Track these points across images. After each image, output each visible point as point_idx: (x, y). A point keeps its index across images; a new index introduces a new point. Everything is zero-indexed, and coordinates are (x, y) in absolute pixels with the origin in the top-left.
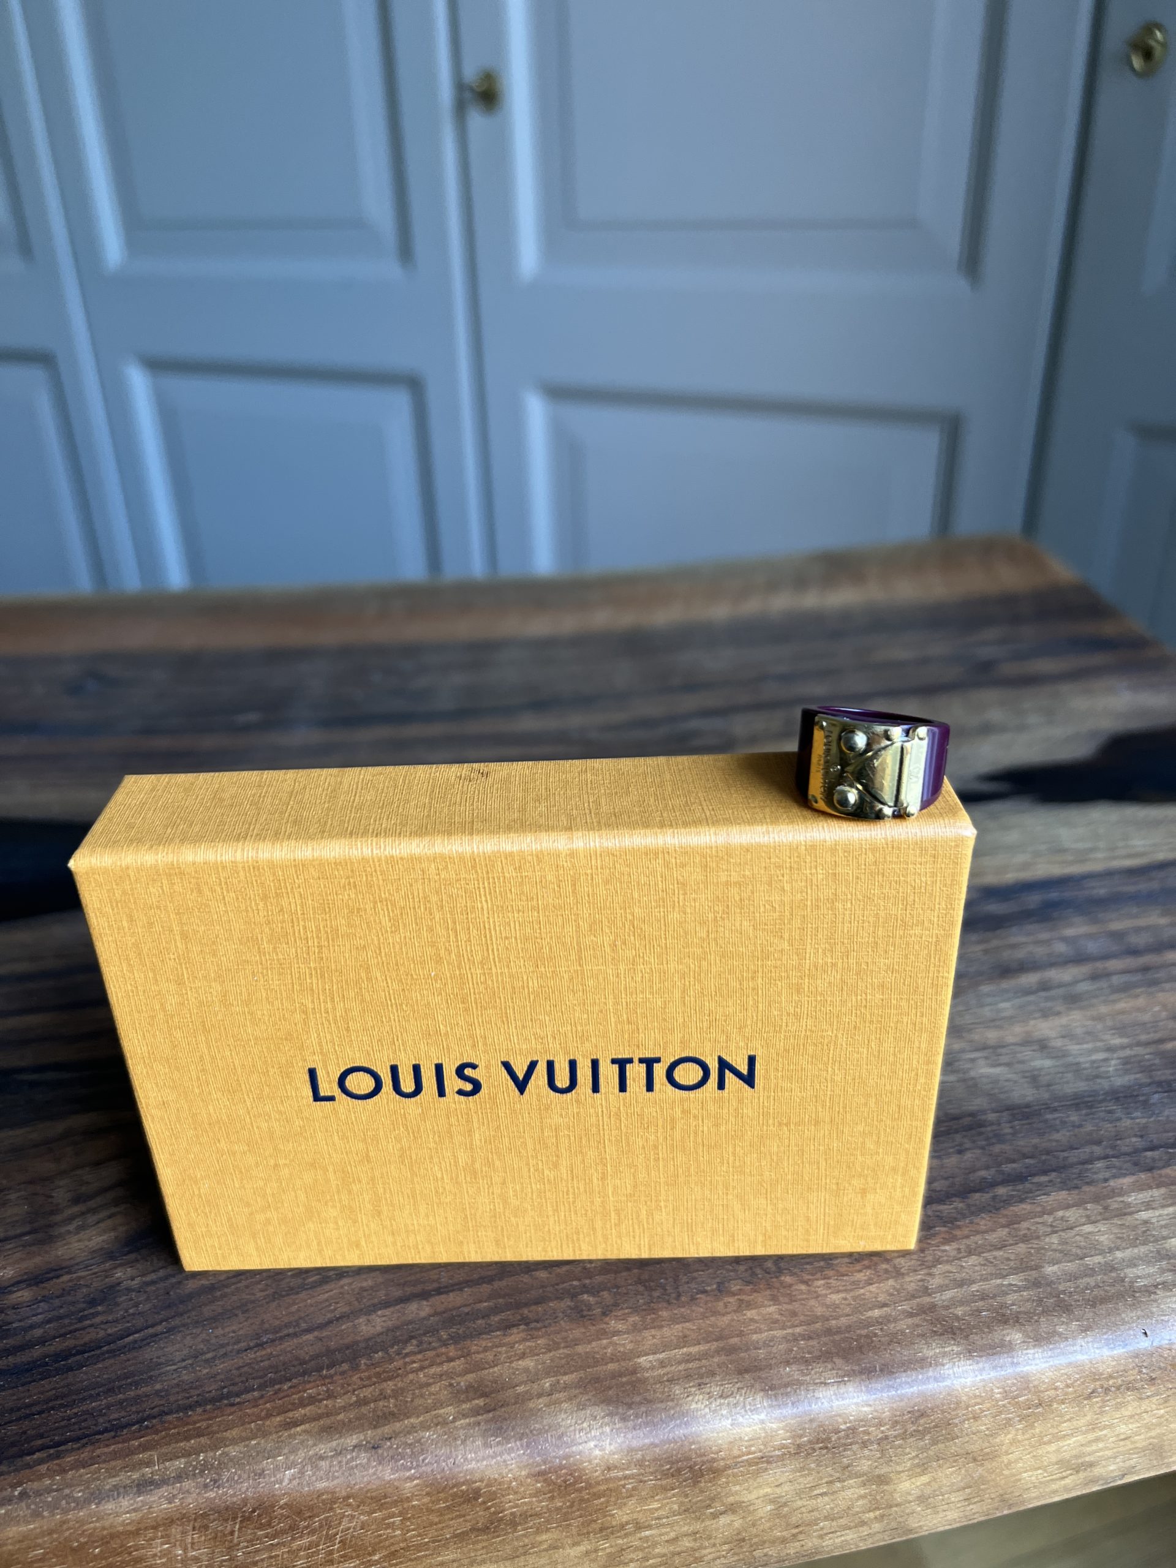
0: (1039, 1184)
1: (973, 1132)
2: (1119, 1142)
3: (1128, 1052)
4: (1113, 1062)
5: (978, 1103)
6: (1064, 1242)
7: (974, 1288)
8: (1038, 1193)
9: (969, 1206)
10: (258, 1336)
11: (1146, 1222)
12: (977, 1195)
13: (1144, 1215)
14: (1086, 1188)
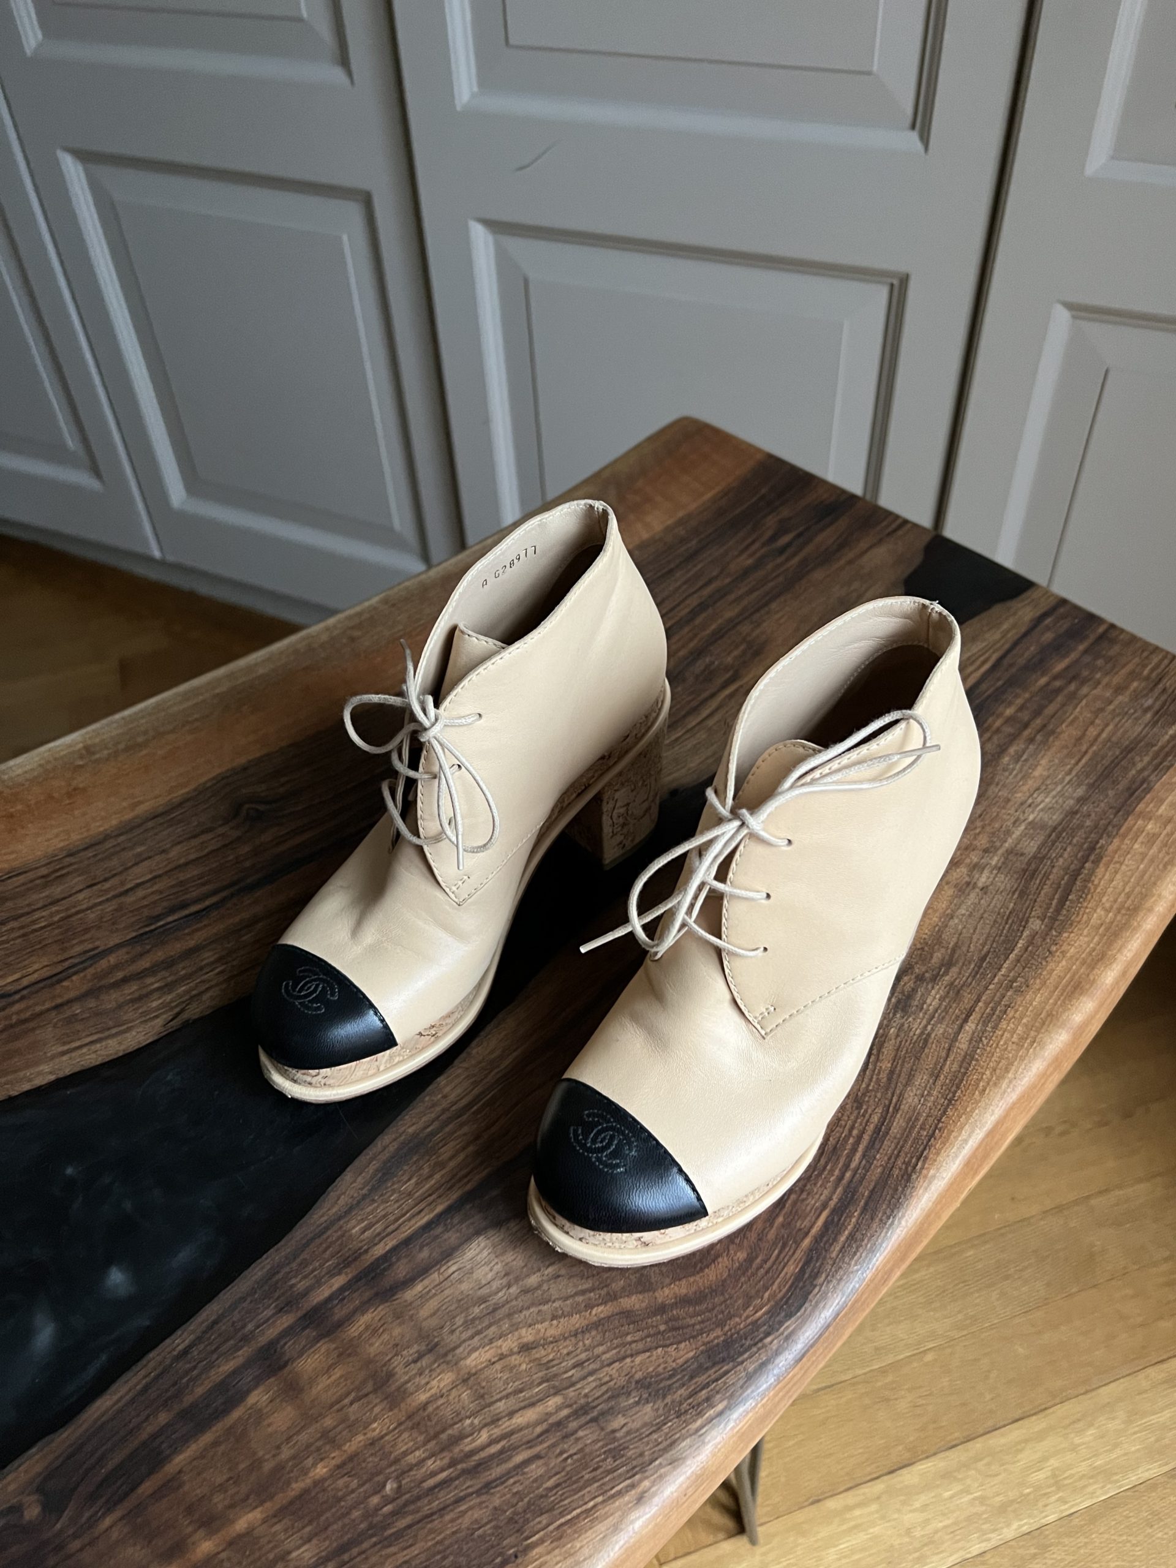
0: (1100, 848)
1: (1061, 839)
2: (1108, 814)
3: (1076, 770)
4: (1074, 779)
6: (1127, 866)
7: (1119, 900)
8: (1104, 851)
9: (1089, 870)
10: (931, 1075)
11: (1142, 843)
12: (1087, 865)
13: (1140, 840)
14: (1115, 841)
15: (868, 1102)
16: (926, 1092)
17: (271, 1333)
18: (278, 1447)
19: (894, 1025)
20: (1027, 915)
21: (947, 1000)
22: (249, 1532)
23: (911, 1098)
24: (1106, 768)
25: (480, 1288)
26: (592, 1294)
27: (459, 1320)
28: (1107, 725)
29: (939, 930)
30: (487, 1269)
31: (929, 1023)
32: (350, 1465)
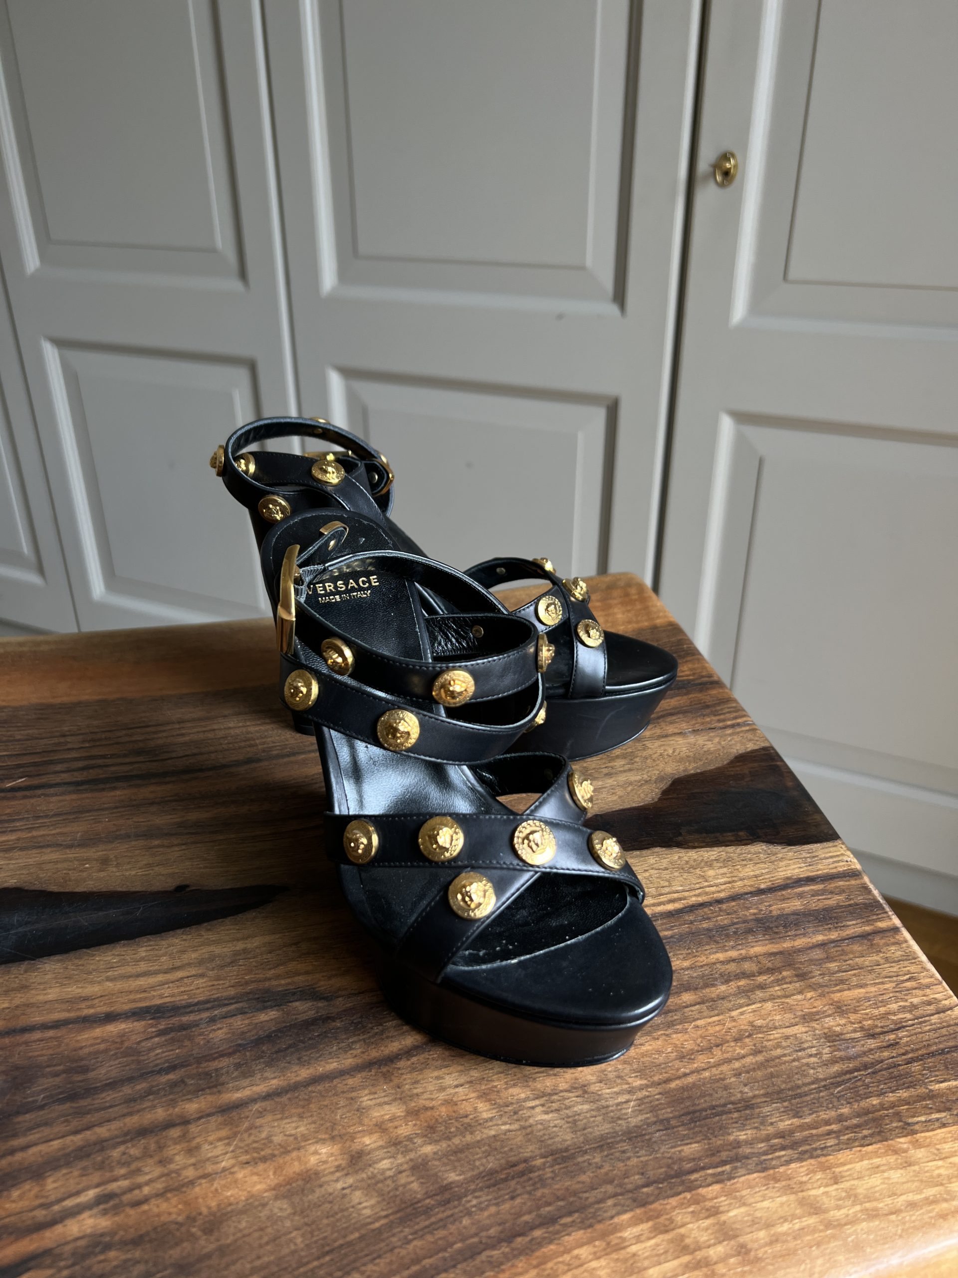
0: (565, 1225)
1: (525, 1178)
2: (626, 1180)
3: (645, 1093)
4: (632, 1104)
5: (530, 1150)
8: (563, 1233)
9: (513, 1250)
11: (634, 1255)
12: (519, 1239)
13: (634, 1249)
20: (358, 1264)
24: (694, 1112)
28: (756, 1052)
29: (232, 1211)
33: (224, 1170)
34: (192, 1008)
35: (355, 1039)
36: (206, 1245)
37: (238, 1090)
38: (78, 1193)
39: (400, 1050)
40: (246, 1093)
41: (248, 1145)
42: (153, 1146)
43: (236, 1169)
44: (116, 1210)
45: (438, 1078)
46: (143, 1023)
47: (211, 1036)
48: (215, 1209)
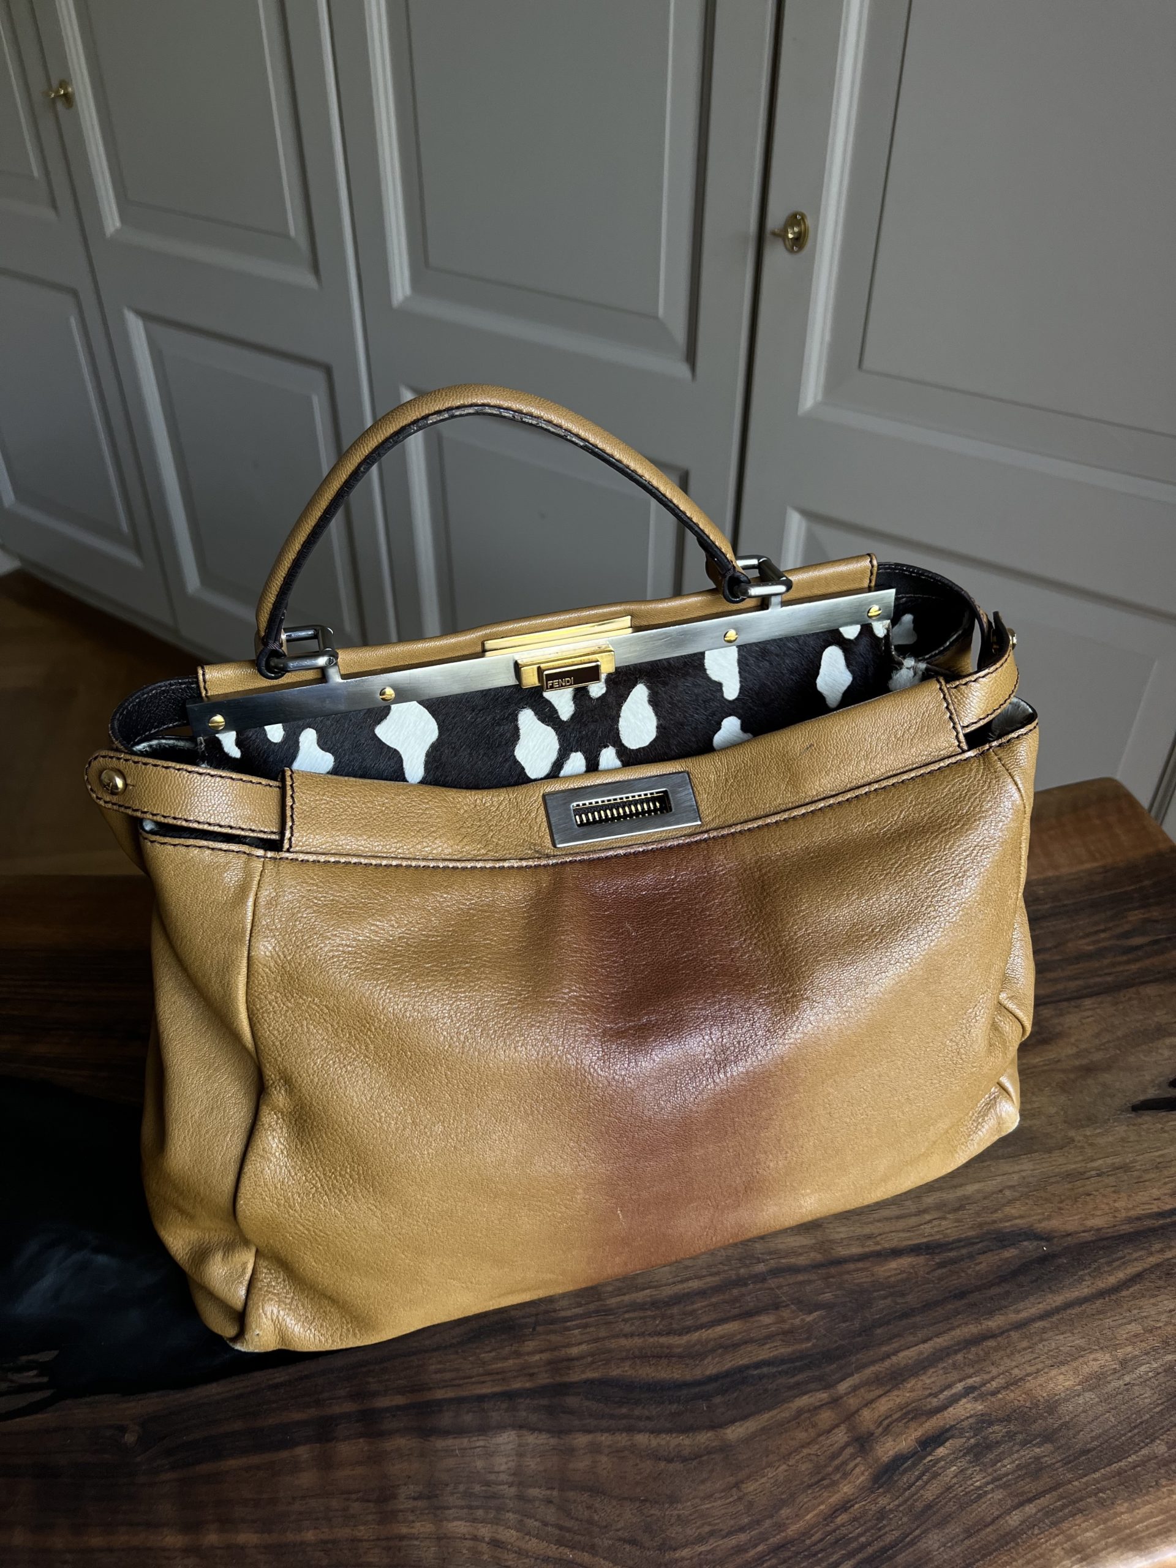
15: (891, 1519)
16: (950, 1544)
17: (336, 1410)
18: (294, 1498)
19: (959, 1464)
21: (1024, 1471)
22: (243, 1548)
23: (933, 1541)
25: (490, 1472)
26: (567, 1534)
27: (462, 1488)
29: (1059, 1400)
30: (505, 1460)
31: (992, 1482)
32: (330, 1546)
33: (1038, 1371)
34: (950, 1247)
35: (1080, 1273)
36: (1053, 1422)
37: (1018, 1312)
38: (949, 1386)
39: (1119, 1282)
40: (1024, 1315)
41: (1046, 1353)
42: (981, 1353)
43: (1046, 1370)
44: (982, 1397)
45: (1154, 1305)
46: (922, 1257)
47: (978, 1268)
48: (1047, 1398)
